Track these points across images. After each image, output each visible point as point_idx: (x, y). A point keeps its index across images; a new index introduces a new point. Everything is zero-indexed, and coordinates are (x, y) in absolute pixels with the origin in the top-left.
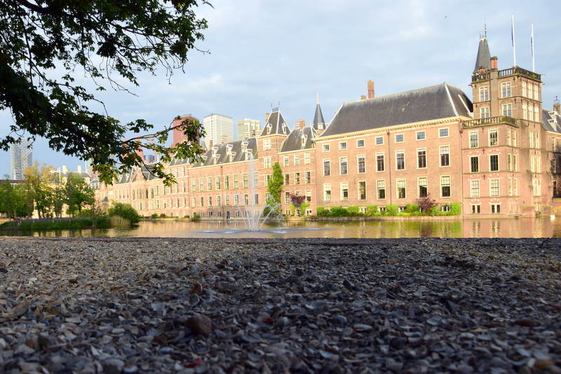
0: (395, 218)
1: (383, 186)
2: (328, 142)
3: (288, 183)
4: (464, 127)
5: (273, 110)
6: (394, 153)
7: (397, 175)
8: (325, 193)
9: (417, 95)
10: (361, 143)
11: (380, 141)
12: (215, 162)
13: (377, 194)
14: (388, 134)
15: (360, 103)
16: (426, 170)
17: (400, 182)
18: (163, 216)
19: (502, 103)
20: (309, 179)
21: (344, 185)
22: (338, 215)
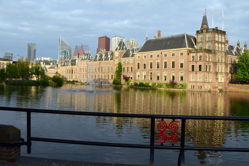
0: (161, 89)
1: (159, 75)
2: (140, 55)
3: (124, 71)
4: (190, 52)
5: (121, 40)
6: (163, 61)
7: (164, 70)
8: (137, 76)
9: (174, 38)
10: (151, 56)
11: (158, 56)
12: (98, 60)
13: (156, 78)
14: (161, 53)
15: (153, 39)
16: (175, 69)
17: (165, 74)
18: (77, 81)
19: (207, 43)
20: (132, 70)
21: (144, 74)
22: (141, 86)
